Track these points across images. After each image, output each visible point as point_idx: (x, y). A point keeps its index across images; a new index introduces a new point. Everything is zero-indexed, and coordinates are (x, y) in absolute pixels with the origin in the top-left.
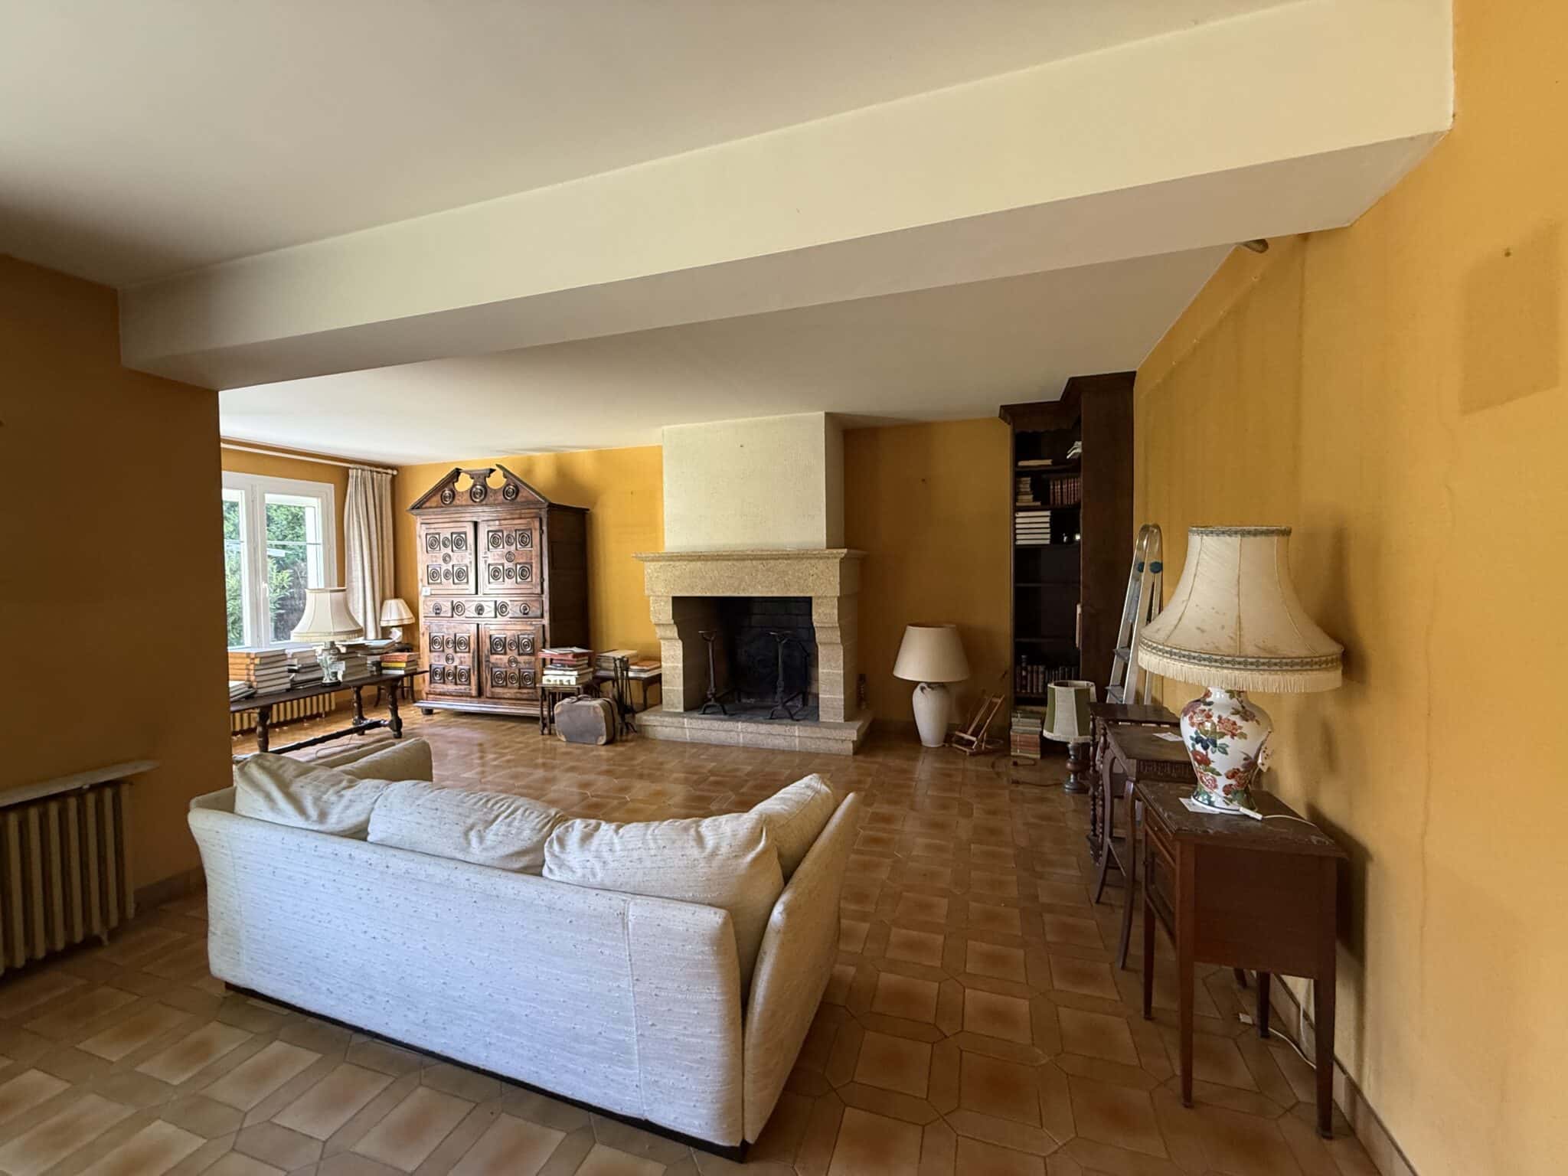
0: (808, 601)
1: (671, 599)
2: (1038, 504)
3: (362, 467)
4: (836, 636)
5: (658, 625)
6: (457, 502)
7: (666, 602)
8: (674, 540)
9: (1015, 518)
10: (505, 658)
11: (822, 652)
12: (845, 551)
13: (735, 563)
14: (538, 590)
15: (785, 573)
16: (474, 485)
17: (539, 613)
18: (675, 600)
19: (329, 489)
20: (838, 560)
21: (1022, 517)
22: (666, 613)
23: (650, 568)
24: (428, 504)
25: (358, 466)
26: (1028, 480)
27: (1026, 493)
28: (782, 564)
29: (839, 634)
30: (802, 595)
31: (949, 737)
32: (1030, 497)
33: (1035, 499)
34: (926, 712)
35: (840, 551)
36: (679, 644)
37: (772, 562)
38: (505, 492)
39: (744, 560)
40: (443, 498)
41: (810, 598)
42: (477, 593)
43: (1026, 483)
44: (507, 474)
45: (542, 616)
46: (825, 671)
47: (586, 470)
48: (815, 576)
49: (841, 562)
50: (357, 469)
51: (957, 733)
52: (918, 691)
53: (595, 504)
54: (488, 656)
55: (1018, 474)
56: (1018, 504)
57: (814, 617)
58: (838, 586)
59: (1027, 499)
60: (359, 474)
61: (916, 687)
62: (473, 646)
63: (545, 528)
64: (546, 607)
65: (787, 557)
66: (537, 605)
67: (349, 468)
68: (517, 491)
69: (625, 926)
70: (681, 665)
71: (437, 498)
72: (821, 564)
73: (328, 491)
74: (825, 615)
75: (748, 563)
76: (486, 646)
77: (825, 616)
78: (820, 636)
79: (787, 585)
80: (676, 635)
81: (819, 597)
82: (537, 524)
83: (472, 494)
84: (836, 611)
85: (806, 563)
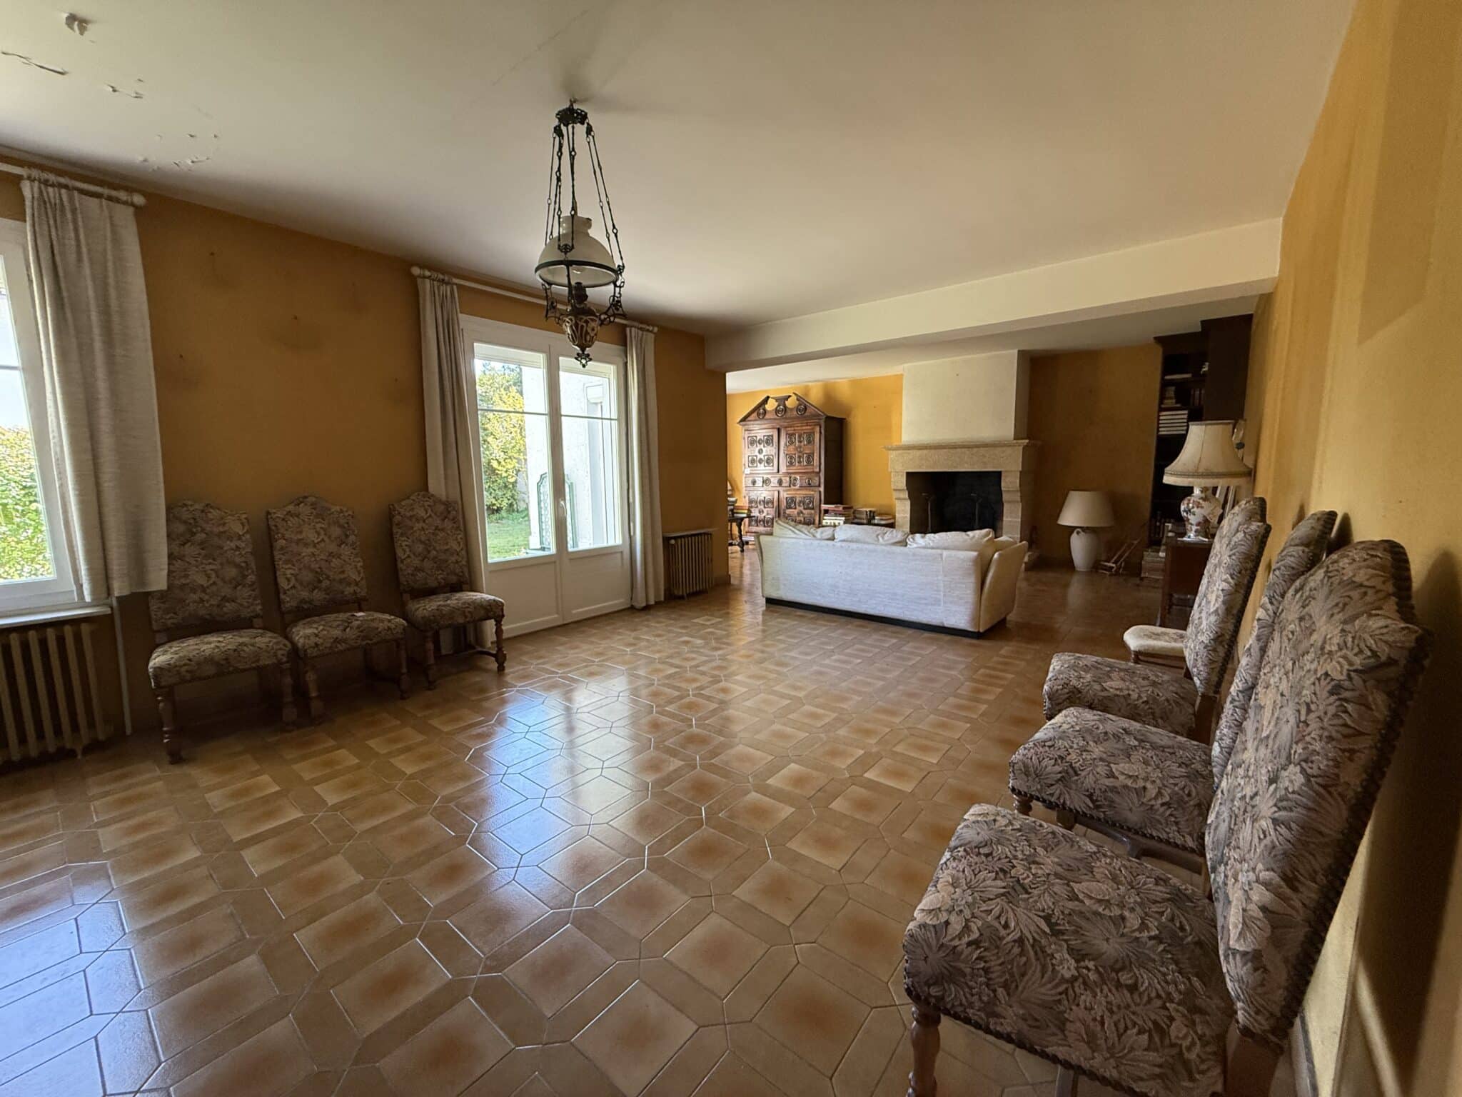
0: (999, 474)
1: (905, 475)
2: (1178, 405)
4: (1018, 497)
5: (895, 490)
6: (767, 417)
7: (902, 476)
8: (907, 437)
9: (1159, 416)
10: (796, 512)
11: (1006, 508)
12: (1027, 441)
13: (950, 450)
14: (818, 470)
15: (984, 457)
16: (779, 406)
17: (817, 484)
18: (908, 473)
20: (1021, 448)
21: (1165, 416)
22: (902, 482)
23: (893, 455)
24: (749, 419)
26: (1173, 388)
27: (1171, 398)
28: (982, 451)
29: (1020, 496)
30: (995, 470)
31: (1095, 567)
32: (1174, 401)
33: (1177, 403)
34: (1079, 547)
35: (1023, 441)
36: (908, 503)
37: (975, 450)
38: (798, 410)
39: (956, 448)
40: (758, 414)
42: (778, 472)
43: (1171, 391)
44: (799, 398)
45: (819, 486)
46: (1008, 519)
47: (845, 393)
48: (1005, 458)
49: (1024, 448)
51: (1102, 563)
52: (1075, 535)
53: (849, 415)
54: (784, 510)
55: (1165, 385)
56: (1163, 406)
57: (1003, 484)
58: (1021, 464)
59: (1170, 403)
61: (1072, 532)
62: (776, 504)
63: (823, 431)
64: (822, 480)
65: (986, 445)
66: (817, 479)
68: (805, 408)
69: (942, 558)
70: (908, 516)
71: (755, 414)
72: (1009, 451)
75: (959, 450)
76: (784, 504)
77: (1011, 484)
78: (1005, 497)
79: (985, 463)
80: (907, 496)
81: (1007, 472)
82: (818, 429)
83: (777, 411)
84: (1018, 481)
85: (999, 450)
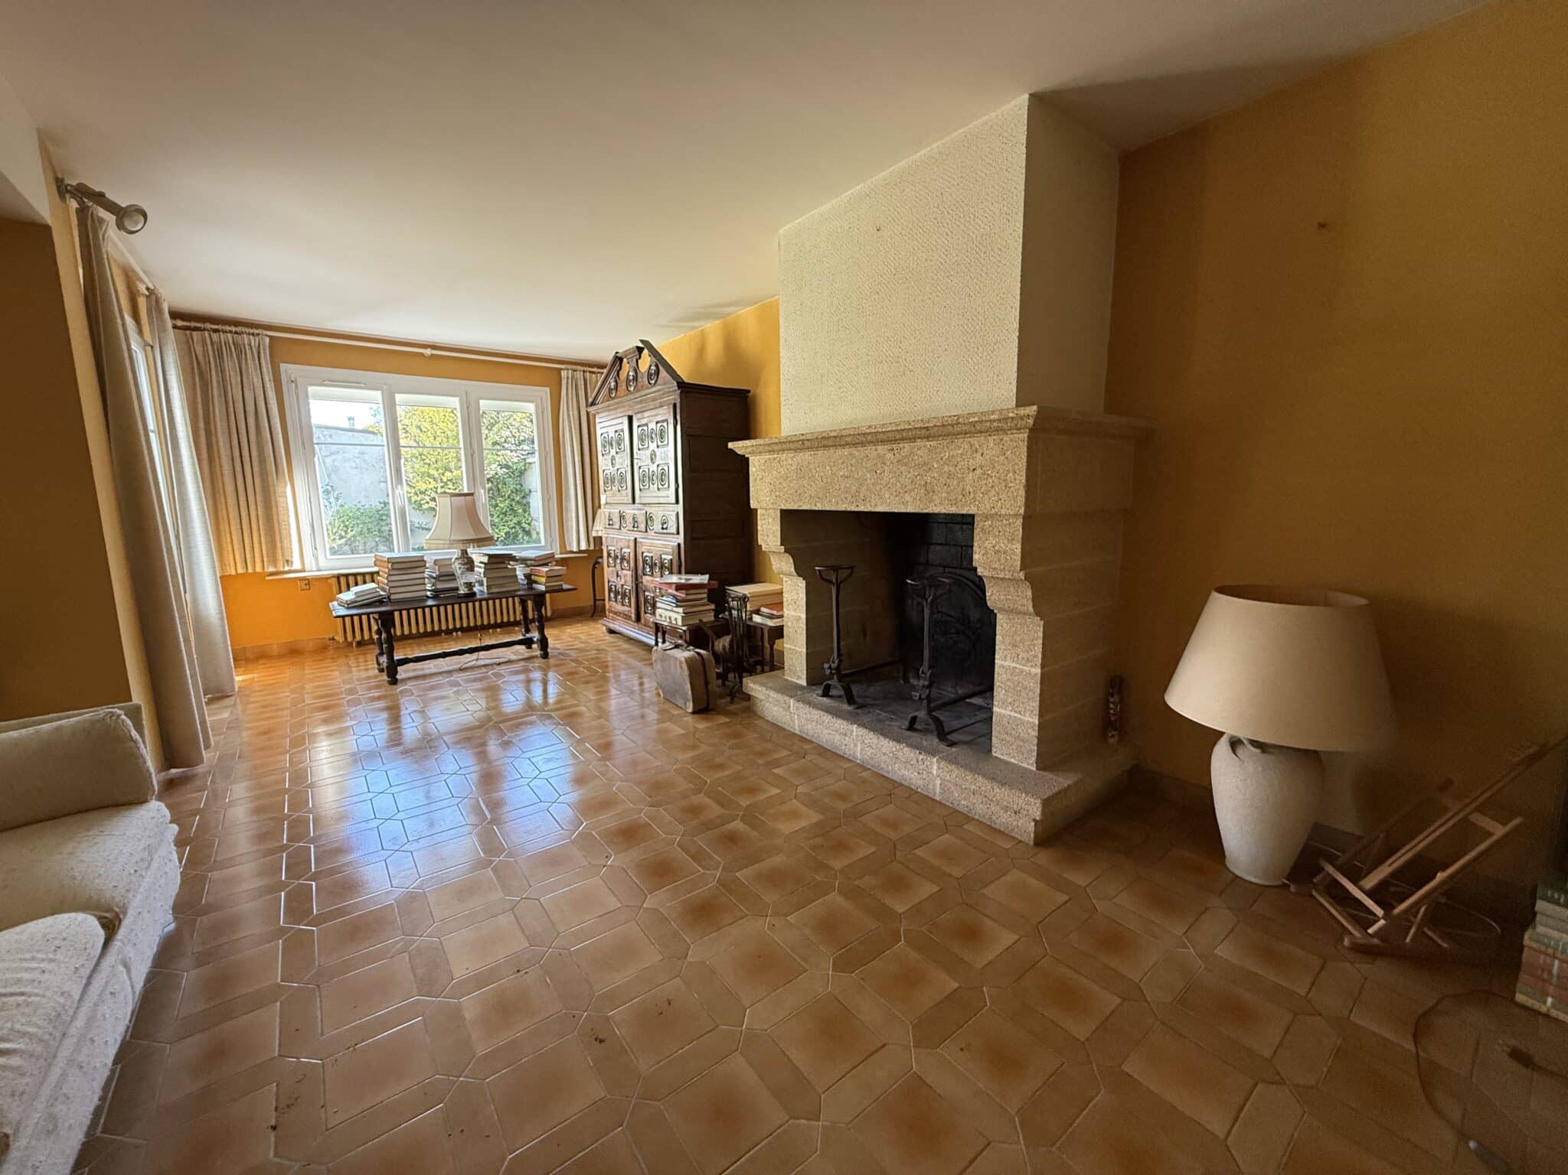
0: (967, 523)
1: (779, 516)
3: (574, 367)
4: (1026, 598)
6: (618, 393)
8: (788, 420)
11: (1004, 628)
13: (853, 450)
14: (674, 499)
15: (926, 466)
16: (629, 371)
17: (675, 529)
19: (545, 392)
20: (1026, 436)
22: (774, 534)
23: (754, 465)
24: (599, 399)
25: (569, 367)
28: (922, 450)
29: (1029, 593)
30: (953, 510)
38: (649, 375)
40: (610, 390)
41: (973, 516)
44: (652, 351)
45: (678, 533)
46: (1006, 664)
48: (979, 471)
49: (1030, 440)
50: (568, 369)
58: (1022, 493)
60: (570, 376)
63: (678, 417)
65: (927, 433)
66: (674, 517)
67: (562, 369)
68: (658, 373)
71: (605, 390)
73: (544, 395)
74: (997, 552)
77: (1000, 557)
78: (994, 596)
79: (929, 490)
81: (987, 517)
82: (671, 413)
83: (627, 382)
84: (1017, 547)
85: (963, 445)
